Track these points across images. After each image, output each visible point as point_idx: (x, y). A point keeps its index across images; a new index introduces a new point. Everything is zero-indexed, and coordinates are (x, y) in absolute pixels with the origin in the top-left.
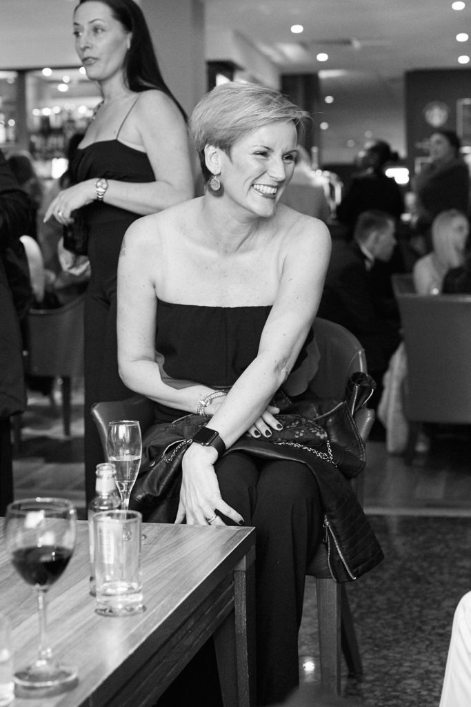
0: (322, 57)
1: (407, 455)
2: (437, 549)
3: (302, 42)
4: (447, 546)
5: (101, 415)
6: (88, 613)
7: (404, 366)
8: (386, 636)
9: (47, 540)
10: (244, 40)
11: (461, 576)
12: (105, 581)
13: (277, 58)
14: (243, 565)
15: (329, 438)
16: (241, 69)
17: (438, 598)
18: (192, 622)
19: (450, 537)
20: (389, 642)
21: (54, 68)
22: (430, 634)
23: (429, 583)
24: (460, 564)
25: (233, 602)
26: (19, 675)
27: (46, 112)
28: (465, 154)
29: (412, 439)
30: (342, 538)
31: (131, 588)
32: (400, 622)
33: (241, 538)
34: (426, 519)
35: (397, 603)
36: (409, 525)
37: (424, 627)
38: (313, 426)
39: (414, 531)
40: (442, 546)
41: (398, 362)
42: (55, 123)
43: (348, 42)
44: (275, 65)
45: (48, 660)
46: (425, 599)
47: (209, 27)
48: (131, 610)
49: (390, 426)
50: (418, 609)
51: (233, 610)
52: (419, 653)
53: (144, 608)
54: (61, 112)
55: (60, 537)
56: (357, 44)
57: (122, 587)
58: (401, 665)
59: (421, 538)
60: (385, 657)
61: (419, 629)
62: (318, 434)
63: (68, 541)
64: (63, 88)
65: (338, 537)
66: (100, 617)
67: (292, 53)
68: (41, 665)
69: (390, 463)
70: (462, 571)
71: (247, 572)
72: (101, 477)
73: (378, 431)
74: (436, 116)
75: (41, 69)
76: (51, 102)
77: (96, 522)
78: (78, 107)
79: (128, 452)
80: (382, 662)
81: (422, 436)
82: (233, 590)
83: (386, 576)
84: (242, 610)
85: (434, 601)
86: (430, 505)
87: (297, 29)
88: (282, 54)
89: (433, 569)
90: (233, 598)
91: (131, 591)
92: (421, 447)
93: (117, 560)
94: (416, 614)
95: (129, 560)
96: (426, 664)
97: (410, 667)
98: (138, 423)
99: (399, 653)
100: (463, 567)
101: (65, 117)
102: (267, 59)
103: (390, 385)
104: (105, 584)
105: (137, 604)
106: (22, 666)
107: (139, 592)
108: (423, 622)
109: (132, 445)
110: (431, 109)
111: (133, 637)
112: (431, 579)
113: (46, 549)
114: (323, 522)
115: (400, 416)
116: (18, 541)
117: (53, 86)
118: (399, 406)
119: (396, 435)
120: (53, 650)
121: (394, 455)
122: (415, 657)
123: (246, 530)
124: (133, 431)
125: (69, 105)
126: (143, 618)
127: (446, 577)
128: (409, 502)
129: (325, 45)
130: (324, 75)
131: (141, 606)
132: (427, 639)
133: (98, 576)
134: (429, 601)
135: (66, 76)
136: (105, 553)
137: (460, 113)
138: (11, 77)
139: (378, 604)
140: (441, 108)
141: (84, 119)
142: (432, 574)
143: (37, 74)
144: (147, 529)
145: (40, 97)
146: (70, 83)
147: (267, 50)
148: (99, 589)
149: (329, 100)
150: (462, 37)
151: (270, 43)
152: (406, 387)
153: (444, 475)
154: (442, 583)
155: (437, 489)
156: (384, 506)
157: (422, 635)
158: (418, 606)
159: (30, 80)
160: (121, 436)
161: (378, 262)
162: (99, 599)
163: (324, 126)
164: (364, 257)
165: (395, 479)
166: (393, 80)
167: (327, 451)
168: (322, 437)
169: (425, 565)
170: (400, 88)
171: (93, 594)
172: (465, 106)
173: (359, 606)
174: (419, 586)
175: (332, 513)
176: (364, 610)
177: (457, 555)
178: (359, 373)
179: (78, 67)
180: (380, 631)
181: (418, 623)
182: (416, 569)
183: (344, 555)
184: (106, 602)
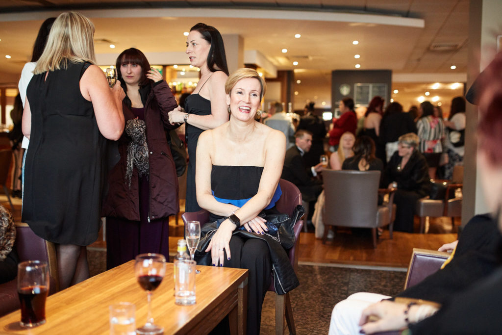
0: (296, 63)
1: (324, 239)
2: (334, 281)
3: (287, 57)
4: (338, 281)
5: (186, 218)
6: (171, 304)
7: (324, 200)
8: (308, 318)
9: (153, 272)
10: (261, 55)
11: (342, 294)
12: (179, 290)
13: (276, 63)
14: (242, 286)
15: (278, 230)
16: (259, 67)
17: (332, 303)
18: (217, 310)
19: (339, 276)
20: (308, 321)
21: (178, 65)
22: (327, 319)
23: (328, 296)
24: (343, 288)
25: (237, 301)
26: (139, 329)
27: (174, 84)
28: (356, 108)
29: (326, 233)
30: (281, 275)
31: (190, 294)
32: (314, 313)
33: (241, 274)
34: (330, 268)
35: (313, 304)
36: (323, 270)
37: (325, 316)
38: (272, 225)
39: (324, 273)
40: (336, 280)
41: (321, 198)
42: (178, 89)
43: (307, 57)
44: (275, 66)
45: (152, 324)
46: (326, 303)
47: (246, 49)
48: (189, 304)
49: (317, 226)
50: (323, 307)
51: (237, 305)
52: (321, 327)
53: (196, 303)
54: (181, 84)
55: (158, 271)
56: (311, 58)
57: (187, 293)
58: (313, 332)
59: (327, 277)
60: (306, 328)
61: (322, 316)
62: (274, 228)
63: (162, 273)
64: (182, 74)
65: (279, 274)
66: (176, 306)
67: (282, 62)
68: (148, 325)
69: (316, 243)
70: (343, 292)
71: (244, 289)
72: (180, 245)
73: (311, 228)
74: (345, 91)
75: (173, 65)
76: (177, 79)
77: (176, 265)
78: (188, 82)
79: (194, 234)
80: (305, 330)
81: (330, 231)
82: (237, 296)
83: (310, 292)
84: (241, 305)
85: (330, 304)
86: (332, 262)
87: (285, 51)
88: (278, 61)
89: (331, 290)
90: (237, 300)
91: (191, 295)
92: (330, 236)
93: (185, 282)
94: (321, 310)
95: (190, 282)
96: (324, 332)
97: (317, 333)
98: (199, 223)
99: (312, 326)
100: (344, 290)
101: (183, 86)
102: (271, 63)
103: (318, 208)
104: (180, 292)
105: (193, 301)
106: (140, 325)
107: (194, 295)
108: (324, 313)
109: (196, 232)
110: (342, 87)
111: (190, 315)
112: (329, 295)
113: (152, 276)
114: (272, 268)
115: (321, 222)
116: (141, 272)
117: (178, 73)
118: (321, 218)
119: (319, 231)
120: (154, 319)
121: (318, 239)
122: (319, 328)
123: (244, 271)
124: (197, 226)
125: (184, 81)
126: (194, 307)
127: (336, 294)
128: (323, 260)
129: (297, 58)
130: (296, 71)
131: (194, 301)
132: (326, 321)
133: (176, 288)
134: (328, 304)
135: (184, 68)
136: (180, 278)
137: (356, 90)
138: (160, 68)
139: (305, 304)
140: (347, 87)
141: (190, 87)
142: (330, 292)
143: (171, 67)
144: (201, 268)
145: (172, 77)
146: (185, 71)
147: (271, 59)
148: (177, 294)
149: (299, 82)
150: (357, 56)
151: (273, 56)
152: (324, 210)
153: (339, 249)
154: (334, 297)
155: (336, 256)
156: (312, 261)
157: (323, 319)
158: (322, 306)
159: (168, 70)
160: (191, 228)
161: (306, 154)
162: (177, 298)
163: (296, 93)
164: (299, 151)
165: (318, 250)
166: (327, 74)
167: (277, 236)
168: (275, 230)
169: (328, 288)
170: (329, 78)
171: (174, 296)
172: (357, 86)
173: (297, 305)
174: (324, 297)
175: (276, 264)
176: (298, 307)
177: (342, 284)
178: (299, 205)
179: (189, 65)
180: (305, 316)
181: (322, 314)
182: (323, 290)
183: (281, 283)
184: (179, 300)
